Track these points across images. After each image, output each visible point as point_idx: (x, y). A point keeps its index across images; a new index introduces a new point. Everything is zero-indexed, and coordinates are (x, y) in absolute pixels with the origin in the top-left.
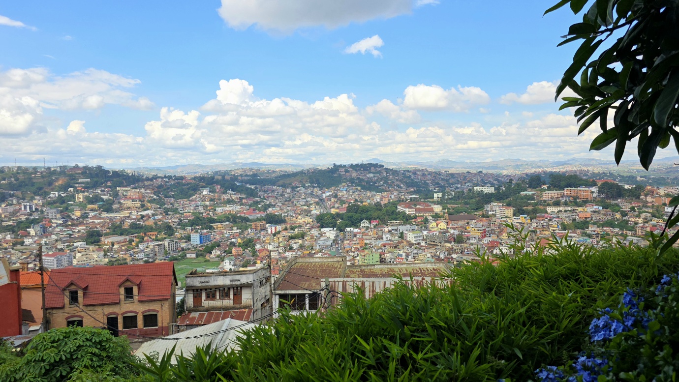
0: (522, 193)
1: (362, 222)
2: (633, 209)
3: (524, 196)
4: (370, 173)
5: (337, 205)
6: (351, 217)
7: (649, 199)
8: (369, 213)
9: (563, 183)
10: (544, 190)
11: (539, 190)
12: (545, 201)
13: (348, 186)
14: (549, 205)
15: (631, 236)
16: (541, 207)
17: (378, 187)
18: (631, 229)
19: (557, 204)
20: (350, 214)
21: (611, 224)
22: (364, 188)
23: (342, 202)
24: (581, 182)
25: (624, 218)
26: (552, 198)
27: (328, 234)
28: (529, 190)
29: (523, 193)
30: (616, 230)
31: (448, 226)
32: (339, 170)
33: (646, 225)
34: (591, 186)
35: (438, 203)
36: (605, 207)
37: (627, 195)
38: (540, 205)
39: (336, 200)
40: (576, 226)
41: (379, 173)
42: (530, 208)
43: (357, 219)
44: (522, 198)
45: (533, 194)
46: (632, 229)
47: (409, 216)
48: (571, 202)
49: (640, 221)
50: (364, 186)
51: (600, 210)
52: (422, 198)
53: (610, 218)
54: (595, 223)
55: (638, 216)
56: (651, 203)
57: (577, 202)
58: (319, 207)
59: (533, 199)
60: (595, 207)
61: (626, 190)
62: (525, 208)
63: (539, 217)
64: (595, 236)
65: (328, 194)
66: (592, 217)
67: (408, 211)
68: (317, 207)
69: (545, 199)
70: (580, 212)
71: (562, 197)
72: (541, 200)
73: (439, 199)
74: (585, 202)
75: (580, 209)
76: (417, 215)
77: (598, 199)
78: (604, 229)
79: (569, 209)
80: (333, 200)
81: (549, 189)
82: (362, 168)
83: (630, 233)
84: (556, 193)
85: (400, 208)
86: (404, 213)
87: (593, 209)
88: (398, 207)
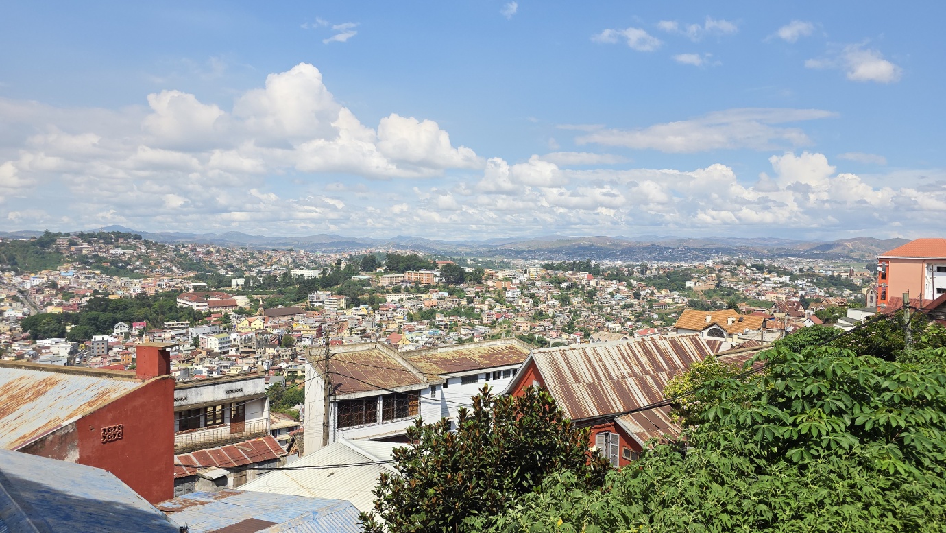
0: (353, 278)
1: (116, 326)
2: (477, 294)
3: (358, 281)
4: (117, 247)
5: (56, 301)
6: (96, 319)
7: (490, 283)
8: (128, 311)
9: (402, 265)
10: (380, 274)
11: (375, 274)
12: (383, 288)
13: (75, 268)
14: (388, 292)
15: (479, 325)
16: (379, 295)
17: (132, 270)
18: (477, 317)
19: (397, 290)
20: (93, 314)
21: (457, 312)
22: (105, 271)
23: (68, 295)
24: (422, 264)
25: (470, 305)
26: (391, 284)
27: (54, 349)
28: (362, 273)
29: (356, 278)
30: (463, 319)
31: (266, 325)
32: (55, 241)
33: (492, 312)
34: (432, 269)
35: (238, 293)
36: (450, 293)
37: (469, 278)
38: (378, 292)
39: (54, 292)
40: (422, 317)
41: (135, 247)
42: (366, 296)
43: (106, 321)
44: (355, 284)
45: (368, 279)
46: (479, 317)
47: (199, 312)
48: (412, 288)
49: (486, 307)
50: (107, 268)
51: (445, 297)
52: (212, 287)
53: (456, 306)
54: (442, 312)
55: (483, 303)
56: (492, 287)
57: (420, 288)
58: (19, 304)
59: (369, 285)
60: (441, 293)
61: (467, 273)
62: (360, 297)
63: (382, 307)
64: (443, 327)
65: (37, 282)
66: (438, 305)
67: (195, 306)
68: (15, 305)
69: (384, 285)
70: (426, 299)
71: (402, 282)
72: (379, 287)
73: (241, 287)
74: (428, 288)
75: (425, 296)
76: (212, 311)
77: (440, 284)
78: (452, 318)
79: (411, 296)
80: (47, 292)
81: (386, 272)
82: (101, 239)
83: (476, 322)
84: (395, 277)
85: (181, 302)
86: (190, 309)
87: (438, 296)
88: (178, 300)
